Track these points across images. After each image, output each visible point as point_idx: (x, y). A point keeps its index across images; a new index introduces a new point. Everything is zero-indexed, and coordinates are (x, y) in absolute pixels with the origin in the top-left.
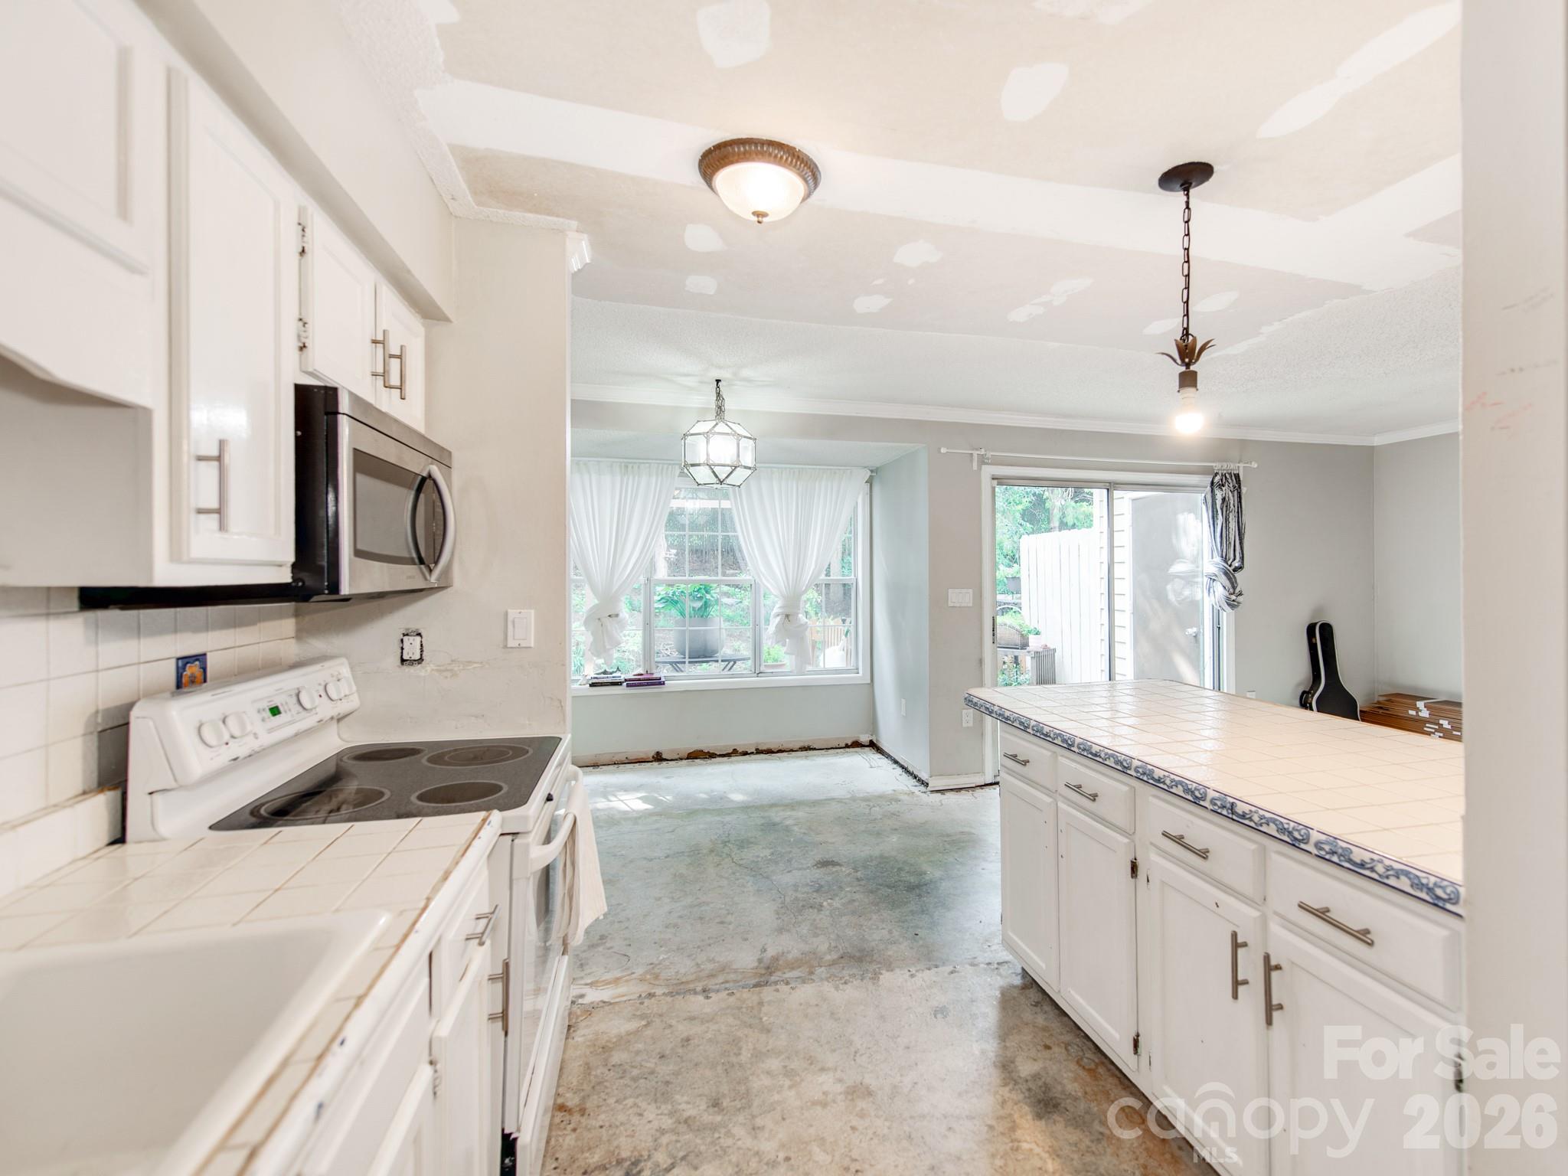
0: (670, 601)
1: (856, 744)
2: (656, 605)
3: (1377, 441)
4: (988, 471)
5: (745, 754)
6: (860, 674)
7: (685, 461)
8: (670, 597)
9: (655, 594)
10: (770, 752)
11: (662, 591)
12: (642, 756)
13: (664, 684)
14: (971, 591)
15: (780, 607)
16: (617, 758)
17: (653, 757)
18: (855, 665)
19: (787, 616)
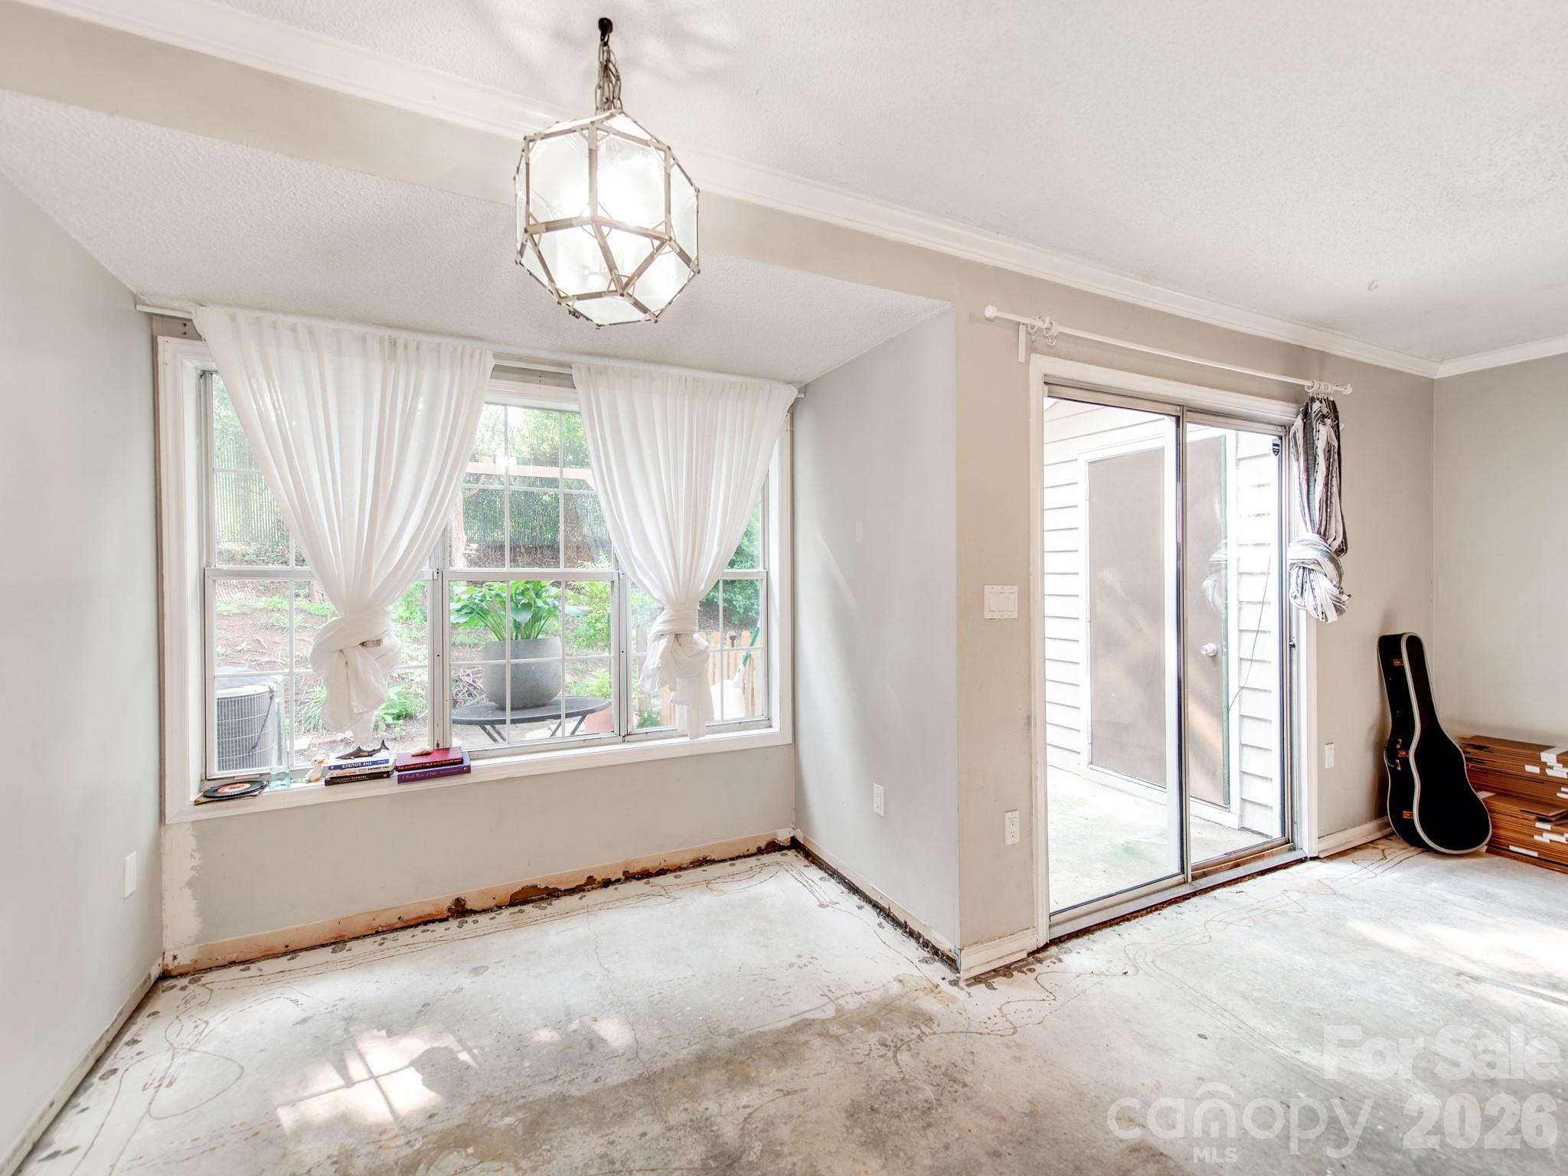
0: (475, 611)
1: (773, 847)
2: (454, 618)
3: (1443, 371)
4: (1043, 365)
5: (607, 883)
6: (776, 727)
7: (528, 215)
8: (477, 605)
9: (451, 599)
10: (645, 875)
11: (461, 591)
12: (429, 910)
13: (468, 770)
14: (1015, 589)
15: (665, 622)
16: (381, 922)
17: (449, 909)
18: (765, 714)
19: (677, 636)
